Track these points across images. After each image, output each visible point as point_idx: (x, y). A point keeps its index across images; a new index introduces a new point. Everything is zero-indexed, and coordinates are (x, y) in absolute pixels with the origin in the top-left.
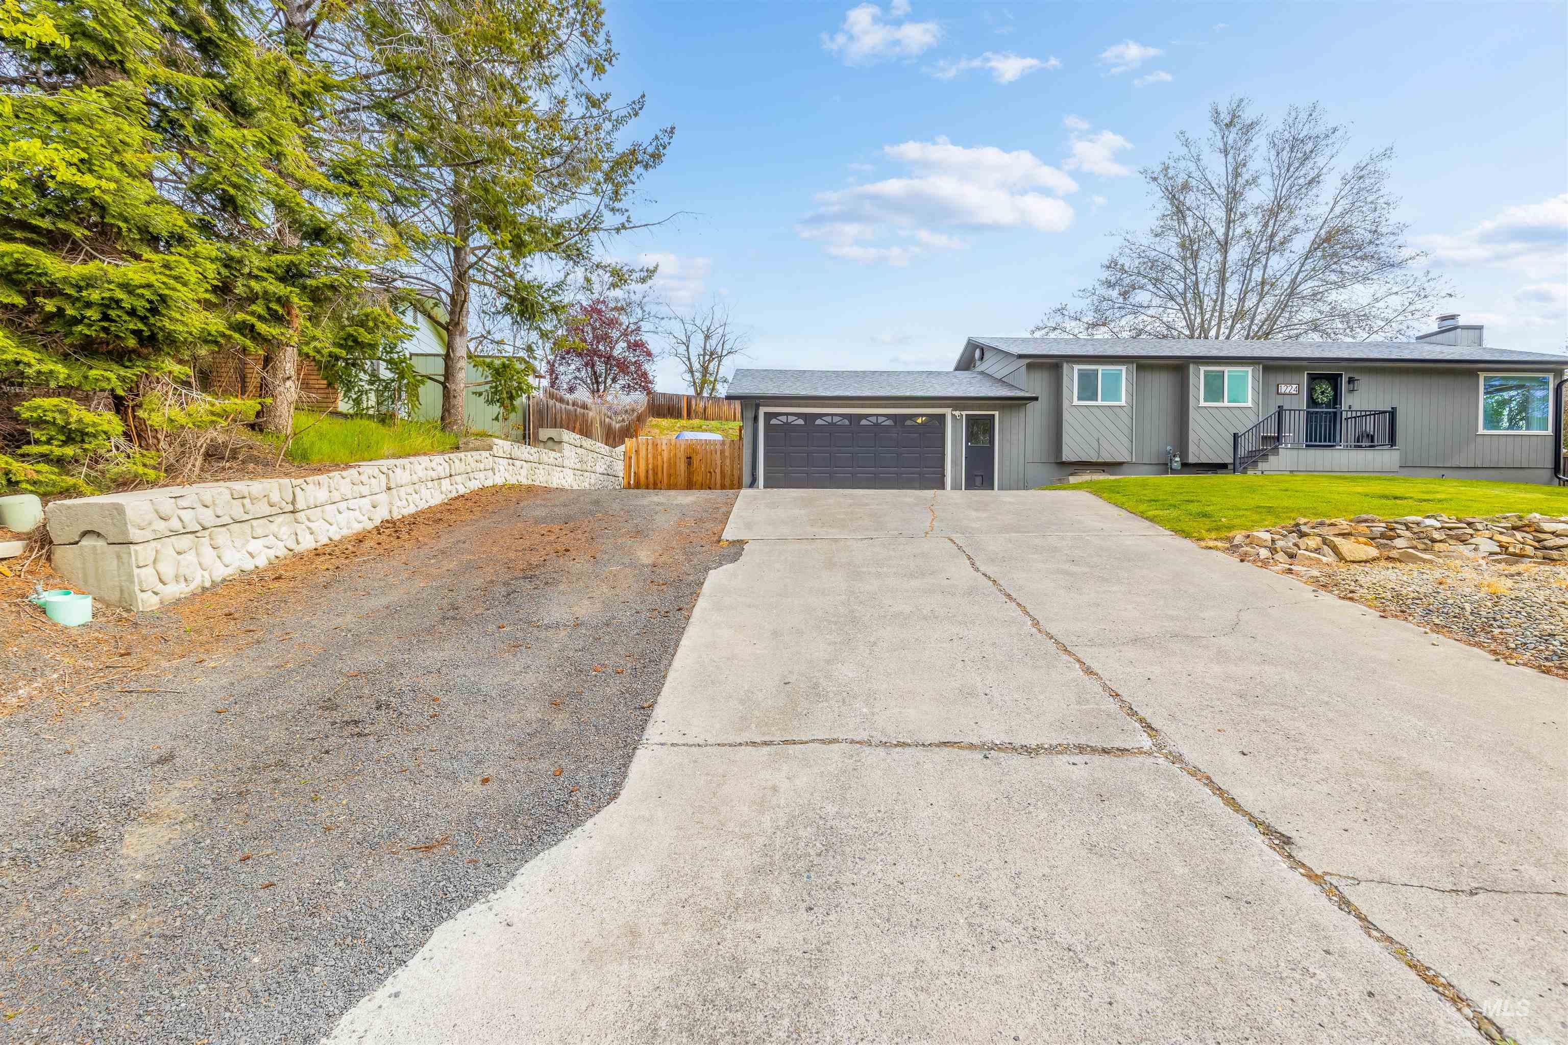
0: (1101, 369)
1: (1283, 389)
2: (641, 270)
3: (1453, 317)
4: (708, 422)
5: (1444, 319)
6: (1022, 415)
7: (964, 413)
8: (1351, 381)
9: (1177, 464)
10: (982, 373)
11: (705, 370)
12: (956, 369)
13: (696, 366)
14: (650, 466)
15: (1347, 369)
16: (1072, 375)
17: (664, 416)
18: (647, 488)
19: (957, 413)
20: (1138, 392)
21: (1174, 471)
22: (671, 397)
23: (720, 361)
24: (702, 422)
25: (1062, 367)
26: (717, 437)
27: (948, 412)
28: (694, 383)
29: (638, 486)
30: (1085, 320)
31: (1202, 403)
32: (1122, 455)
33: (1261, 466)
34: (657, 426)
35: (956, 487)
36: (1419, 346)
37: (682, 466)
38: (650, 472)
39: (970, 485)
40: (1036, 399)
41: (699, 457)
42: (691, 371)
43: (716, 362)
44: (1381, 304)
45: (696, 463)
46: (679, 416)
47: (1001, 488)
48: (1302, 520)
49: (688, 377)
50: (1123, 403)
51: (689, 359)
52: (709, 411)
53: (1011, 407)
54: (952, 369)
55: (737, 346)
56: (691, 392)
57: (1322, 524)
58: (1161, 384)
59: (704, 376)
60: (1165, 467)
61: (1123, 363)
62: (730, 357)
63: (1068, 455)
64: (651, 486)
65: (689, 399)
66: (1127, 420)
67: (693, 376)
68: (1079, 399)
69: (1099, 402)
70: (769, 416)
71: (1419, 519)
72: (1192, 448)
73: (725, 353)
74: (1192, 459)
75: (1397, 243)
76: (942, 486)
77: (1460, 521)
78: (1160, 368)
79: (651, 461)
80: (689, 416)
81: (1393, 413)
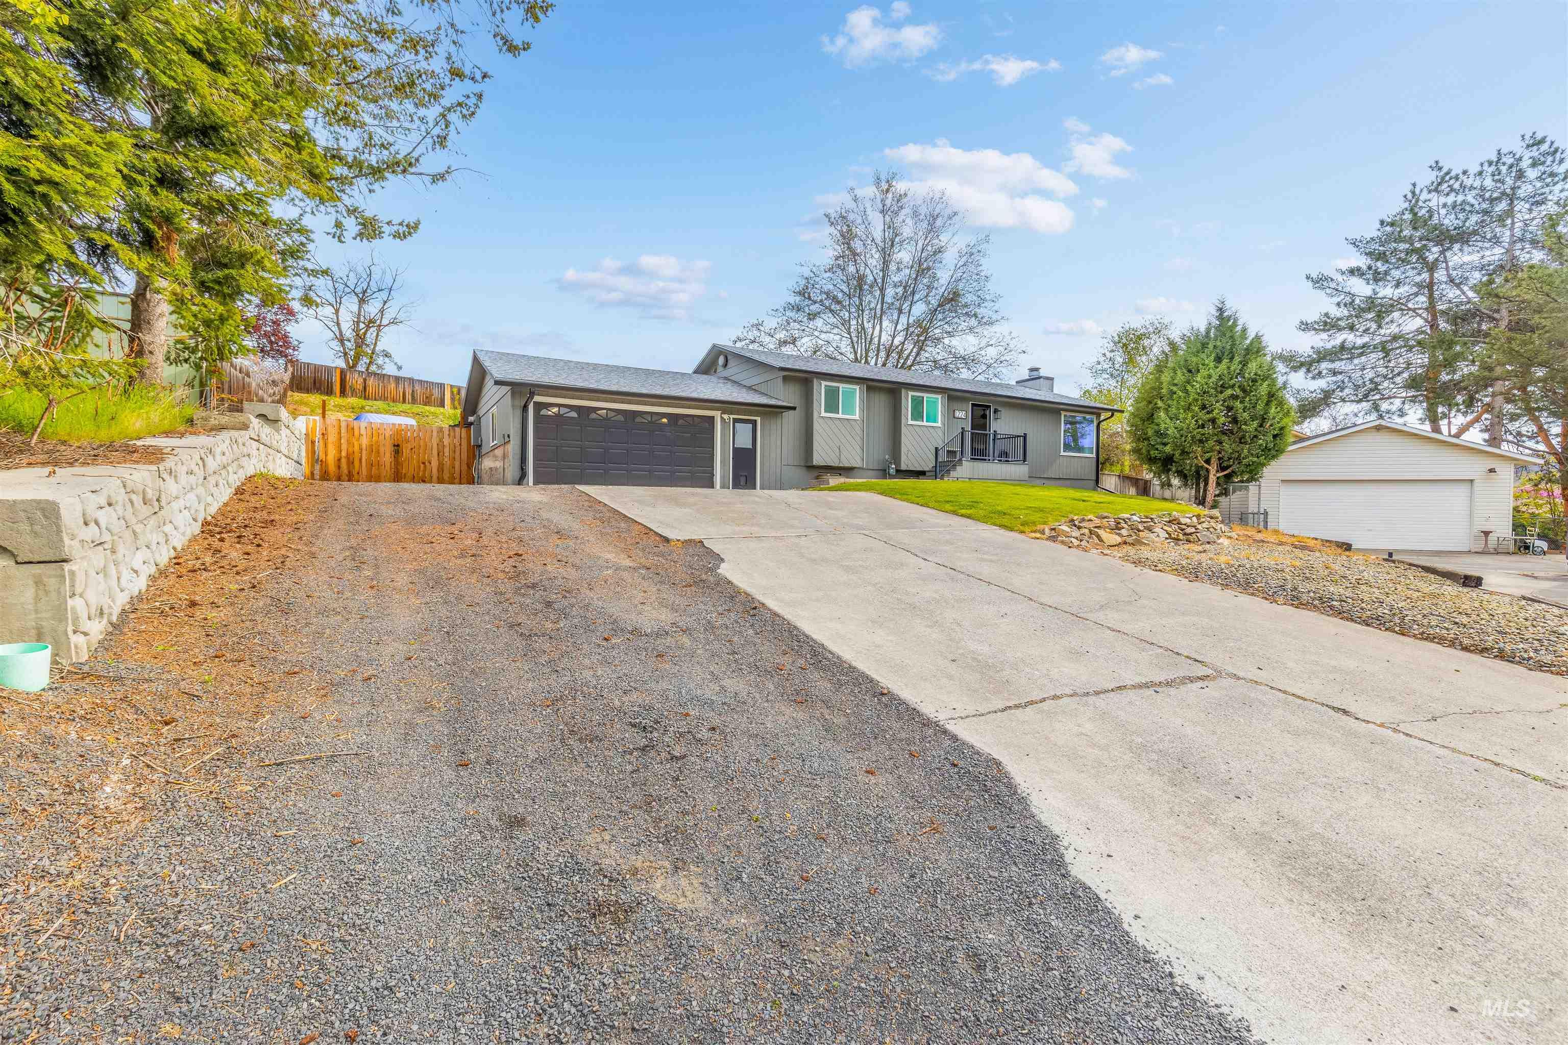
0: (842, 386)
1: (958, 414)
2: (401, 224)
3: (1037, 369)
4: (370, 403)
5: (1032, 370)
6: (779, 422)
7: (732, 417)
8: (996, 411)
9: (892, 472)
10: (726, 378)
11: (360, 340)
12: (695, 372)
13: (348, 333)
14: (344, 454)
15: (994, 402)
16: (821, 389)
17: (308, 391)
18: (339, 479)
19: (726, 416)
20: (867, 407)
21: (892, 477)
22: (317, 368)
23: (379, 331)
24: (362, 402)
25: (812, 382)
26: (411, 422)
27: (717, 414)
28: (345, 354)
29: (325, 476)
30: (777, 336)
31: (910, 422)
32: (856, 462)
33: (952, 474)
34: (302, 403)
35: (723, 487)
36: (1019, 388)
37: (387, 458)
38: (344, 461)
39: (736, 485)
40: (794, 408)
41: (409, 446)
42: (342, 340)
43: (373, 331)
44: (983, 353)
45: (406, 451)
46: (329, 392)
47: (762, 488)
48: (1075, 518)
49: (335, 345)
50: (857, 417)
51: (338, 324)
52: (370, 389)
53: (770, 413)
54: (690, 371)
55: (401, 316)
56: (341, 363)
57: (1083, 520)
58: (881, 401)
59: (358, 346)
60: (884, 473)
61: (857, 384)
62: (393, 327)
63: (817, 460)
64: (345, 477)
65: (343, 372)
66: (859, 432)
67: (343, 344)
68: (826, 411)
69: (840, 416)
70: (539, 406)
71: (1128, 516)
72: (903, 458)
73: (385, 322)
74: (903, 467)
75: (995, 308)
76: (712, 486)
77: (1147, 518)
78: (880, 389)
79: (344, 447)
80: (343, 393)
81: (1025, 437)
